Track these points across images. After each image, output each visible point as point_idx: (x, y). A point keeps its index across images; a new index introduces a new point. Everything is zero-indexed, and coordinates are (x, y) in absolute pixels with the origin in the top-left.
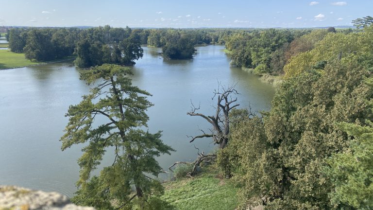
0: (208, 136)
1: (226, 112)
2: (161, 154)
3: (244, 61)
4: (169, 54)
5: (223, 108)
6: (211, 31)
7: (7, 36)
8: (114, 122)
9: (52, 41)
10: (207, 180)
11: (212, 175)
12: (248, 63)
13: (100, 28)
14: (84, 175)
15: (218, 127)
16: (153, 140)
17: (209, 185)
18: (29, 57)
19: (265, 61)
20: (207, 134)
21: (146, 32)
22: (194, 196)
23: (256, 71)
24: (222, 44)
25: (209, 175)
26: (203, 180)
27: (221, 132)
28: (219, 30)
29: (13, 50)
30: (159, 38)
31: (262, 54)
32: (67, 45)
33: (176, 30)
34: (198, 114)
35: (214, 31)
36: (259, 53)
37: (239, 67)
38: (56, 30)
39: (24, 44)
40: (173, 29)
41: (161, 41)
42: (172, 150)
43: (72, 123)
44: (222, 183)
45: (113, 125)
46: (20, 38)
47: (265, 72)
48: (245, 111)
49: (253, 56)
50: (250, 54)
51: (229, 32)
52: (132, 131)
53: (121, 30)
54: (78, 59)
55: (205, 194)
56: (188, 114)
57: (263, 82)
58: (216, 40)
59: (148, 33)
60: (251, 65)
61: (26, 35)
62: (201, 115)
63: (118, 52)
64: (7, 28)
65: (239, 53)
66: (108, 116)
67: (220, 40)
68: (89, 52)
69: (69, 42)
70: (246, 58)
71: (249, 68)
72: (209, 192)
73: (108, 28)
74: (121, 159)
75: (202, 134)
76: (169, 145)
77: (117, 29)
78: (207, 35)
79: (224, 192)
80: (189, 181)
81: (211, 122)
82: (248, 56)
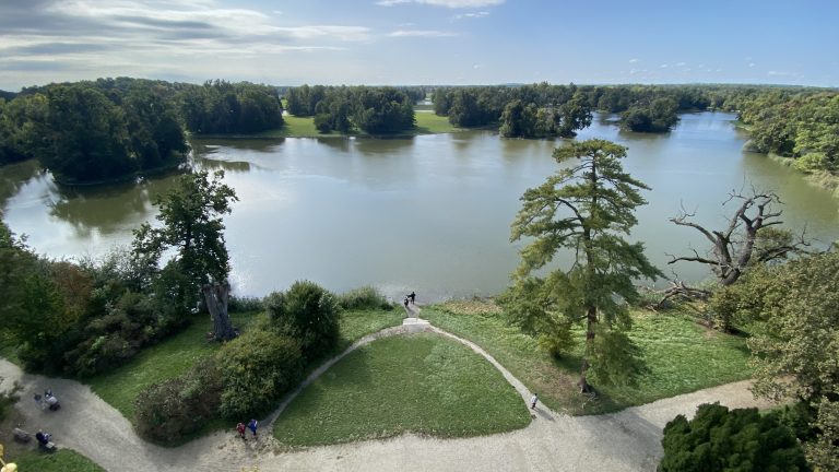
0: (702, 261)
1: (752, 231)
2: (641, 276)
3: (777, 143)
4: (632, 122)
5: (749, 222)
6: (711, 89)
7: (433, 97)
8: (580, 218)
9: (478, 102)
10: (681, 323)
11: (691, 317)
12: (785, 148)
13: (535, 85)
14: (522, 270)
15: (725, 251)
16: (633, 254)
17: (684, 331)
18: (452, 122)
19: (826, 147)
20: (701, 257)
21: (599, 90)
22: (657, 338)
23: (800, 163)
24: (729, 110)
25: (686, 316)
26: (673, 320)
27: (729, 260)
28: (727, 87)
29: (438, 113)
30: (617, 100)
31: (822, 135)
32: (494, 108)
33: (647, 87)
34: (691, 225)
35: (717, 89)
36: (815, 133)
37: (764, 152)
38: (483, 89)
39: (449, 106)
40: (641, 86)
41: (620, 103)
42: (662, 276)
43: (526, 210)
44: (709, 334)
45: (578, 222)
46: (445, 99)
47: (819, 168)
48: (787, 234)
49: (802, 135)
50: (793, 133)
51: (750, 92)
52: (605, 235)
53: (563, 88)
54: (505, 127)
55: (677, 342)
56: (674, 220)
57: (812, 184)
58: (720, 104)
59: (601, 91)
60: (791, 151)
61: (452, 96)
62: (698, 227)
63: (557, 118)
64: (432, 87)
65: (769, 130)
66: (574, 209)
67: (726, 105)
68: (520, 117)
69: (497, 105)
70: (783, 139)
71: (786, 156)
72: (686, 342)
73: (545, 85)
74: (581, 269)
75: (693, 256)
76: (659, 268)
77: (556, 87)
78: (704, 95)
79: (713, 350)
80: (650, 315)
81: (714, 241)
82: (787, 136)
